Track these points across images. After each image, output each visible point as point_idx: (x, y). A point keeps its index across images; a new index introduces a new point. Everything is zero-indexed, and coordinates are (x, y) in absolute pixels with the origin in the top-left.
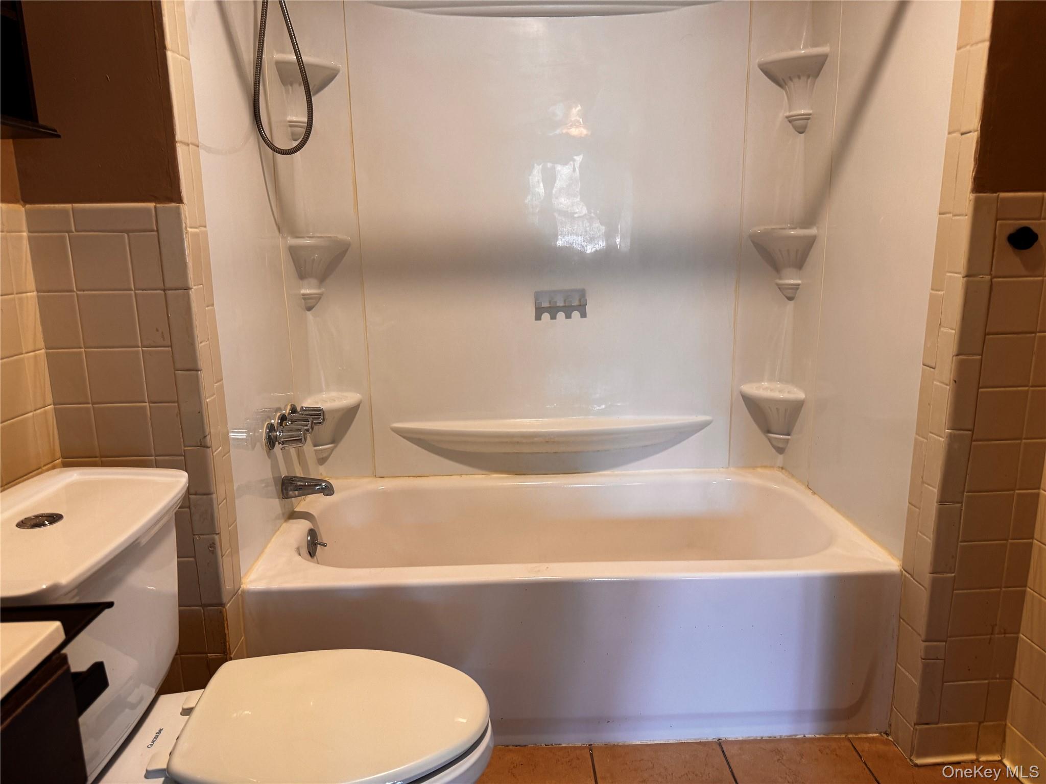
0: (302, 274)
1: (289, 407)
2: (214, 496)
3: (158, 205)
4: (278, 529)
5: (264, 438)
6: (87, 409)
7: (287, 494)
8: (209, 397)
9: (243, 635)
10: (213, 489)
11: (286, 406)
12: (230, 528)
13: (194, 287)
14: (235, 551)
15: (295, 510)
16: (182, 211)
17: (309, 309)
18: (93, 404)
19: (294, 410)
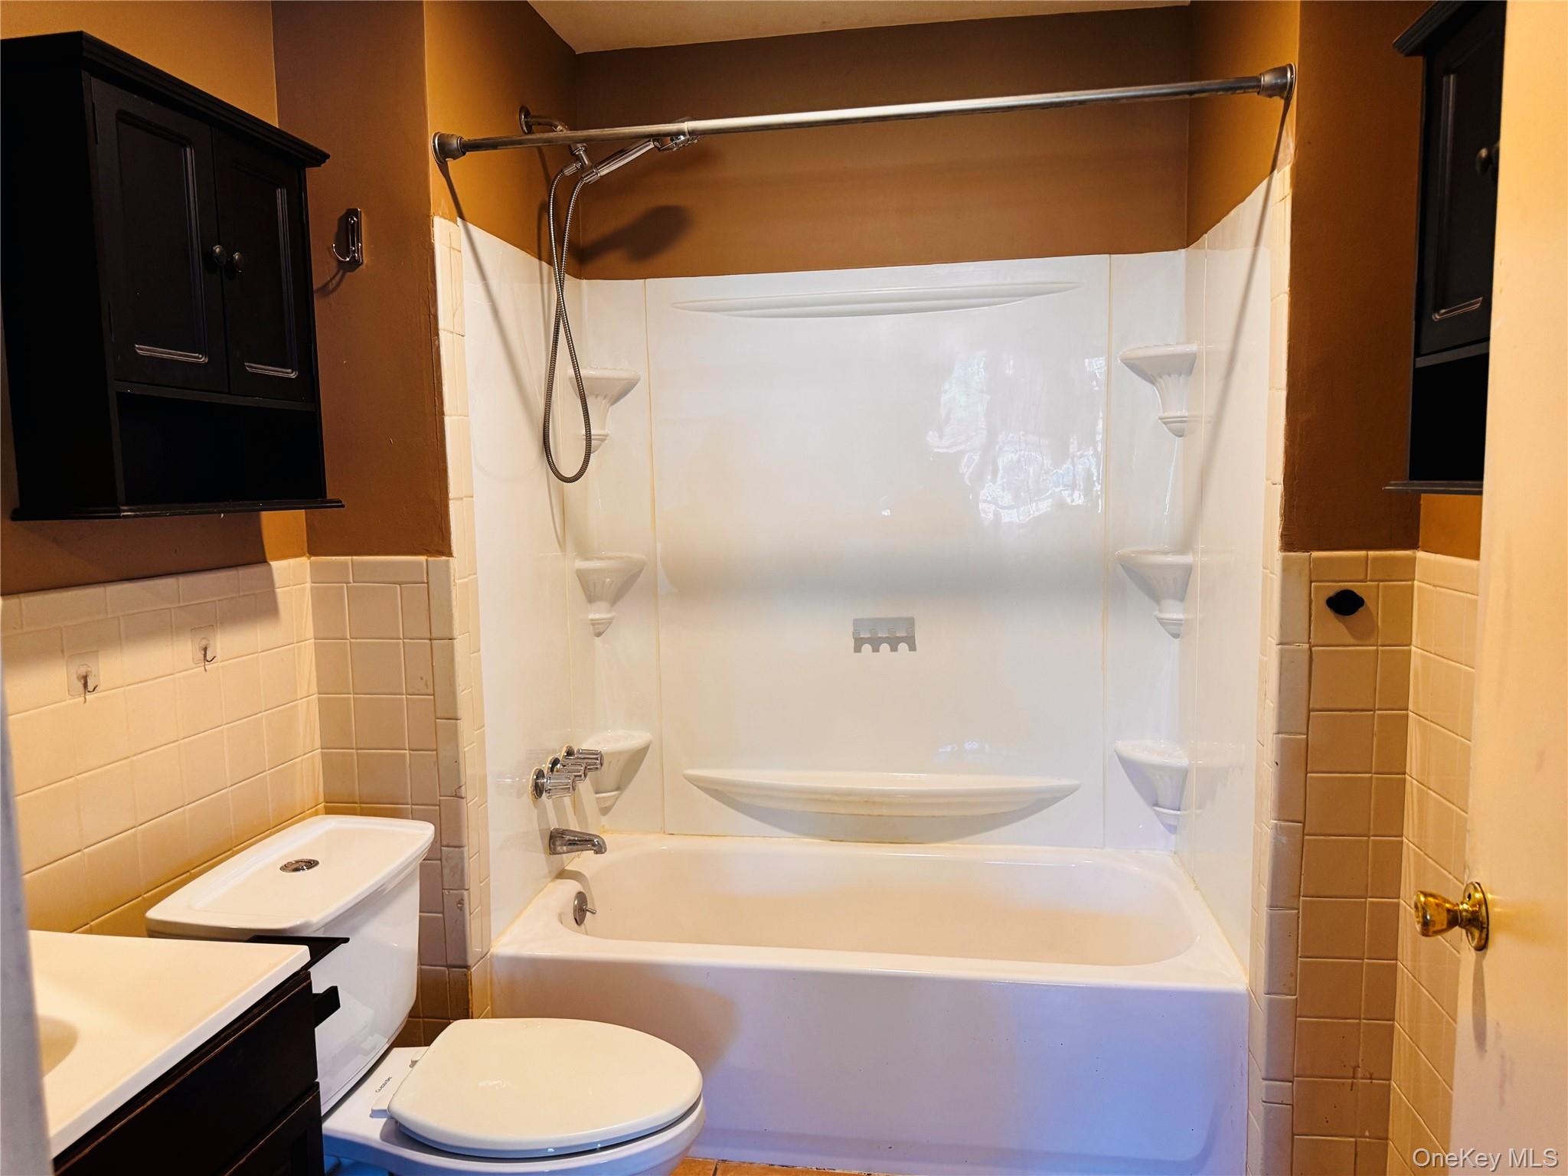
0: (591, 598)
1: (565, 749)
2: (466, 849)
3: (430, 559)
4: (542, 889)
5: (530, 786)
6: (351, 755)
7: (555, 849)
8: (468, 745)
9: (489, 1003)
10: (465, 842)
11: (562, 748)
12: (482, 885)
13: (459, 637)
14: (486, 913)
15: (566, 868)
17: (599, 635)
18: (357, 749)
19: (570, 753)
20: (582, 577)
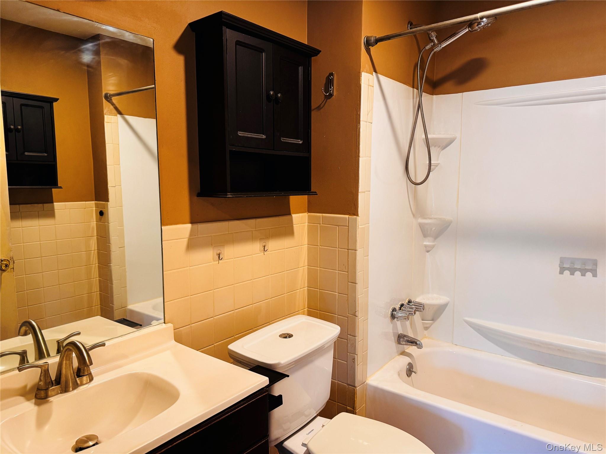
0: (425, 235)
1: (407, 300)
2: (357, 338)
3: (350, 217)
4: (393, 358)
5: (389, 314)
6: (317, 291)
7: (400, 342)
8: (360, 295)
9: (364, 403)
10: (357, 334)
11: (406, 299)
12: (363, 353)
13: (359, 250)
14: (365, 363)
15: (405, 351)
16: (358, 220)
17: (428, 252)
18: (320, 290)
19: (410, 302)
20: (422, 226)
